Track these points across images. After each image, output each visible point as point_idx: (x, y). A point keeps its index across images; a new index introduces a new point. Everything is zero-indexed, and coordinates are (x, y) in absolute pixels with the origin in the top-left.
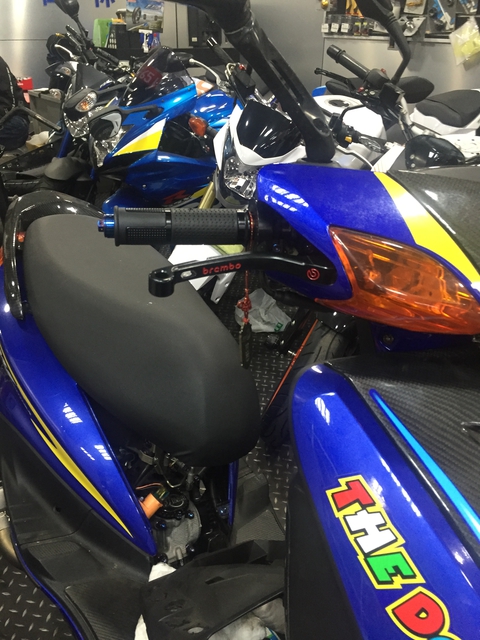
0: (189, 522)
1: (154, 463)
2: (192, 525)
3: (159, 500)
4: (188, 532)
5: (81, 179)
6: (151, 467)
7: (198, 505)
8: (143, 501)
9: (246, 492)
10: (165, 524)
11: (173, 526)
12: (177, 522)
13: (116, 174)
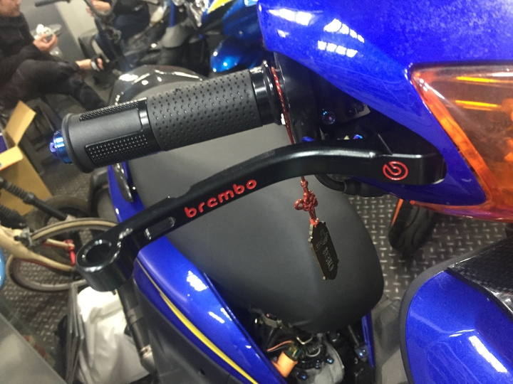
0: (331, 367)
1: (279, 326)
2: (334, 368)
3: (293, 359)
4: (331, 375)
5: (193, 41)
6: (277, 330)
7: (336, 347)
8: (276, 362)
9: (384, 325)
10: (306, 374)
11: (314, 375)
12: (317, 371)
13: (214, 29)
